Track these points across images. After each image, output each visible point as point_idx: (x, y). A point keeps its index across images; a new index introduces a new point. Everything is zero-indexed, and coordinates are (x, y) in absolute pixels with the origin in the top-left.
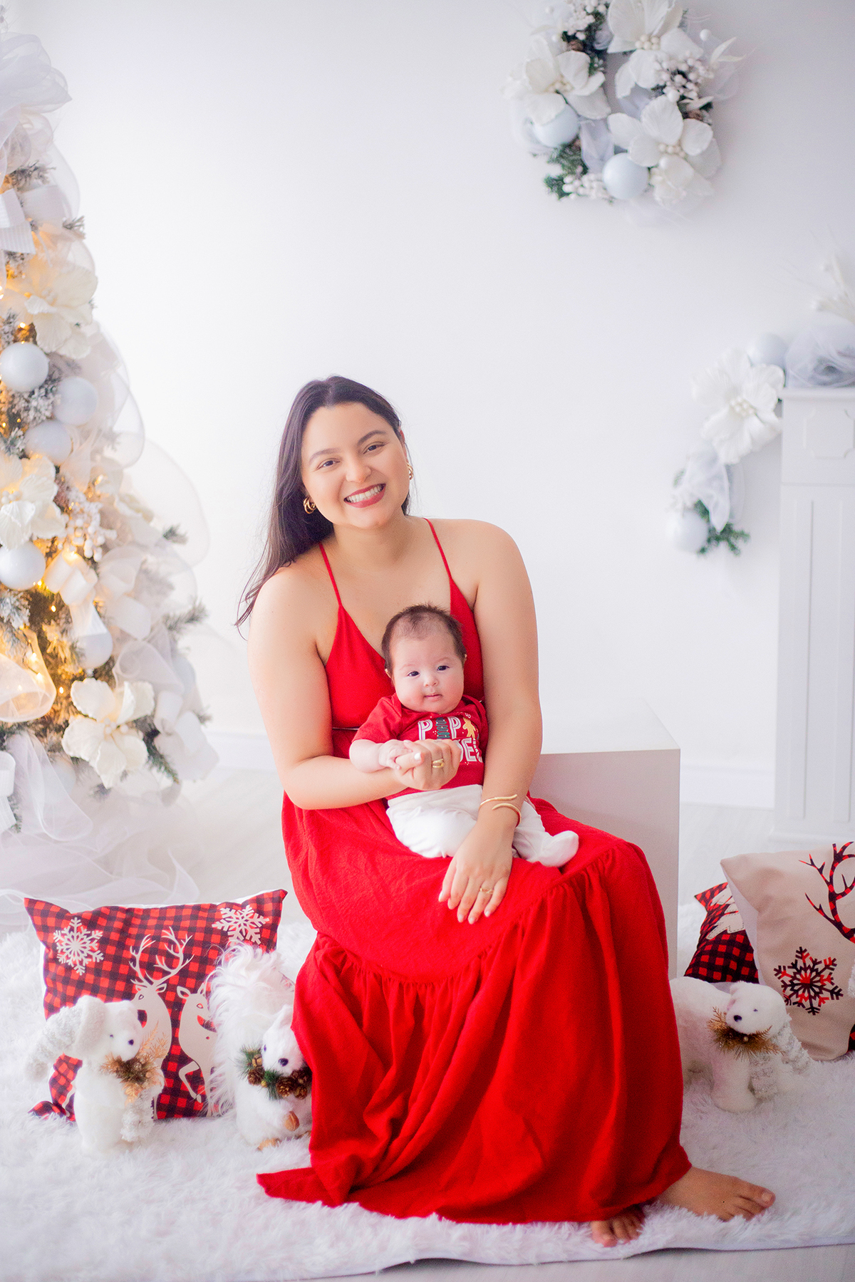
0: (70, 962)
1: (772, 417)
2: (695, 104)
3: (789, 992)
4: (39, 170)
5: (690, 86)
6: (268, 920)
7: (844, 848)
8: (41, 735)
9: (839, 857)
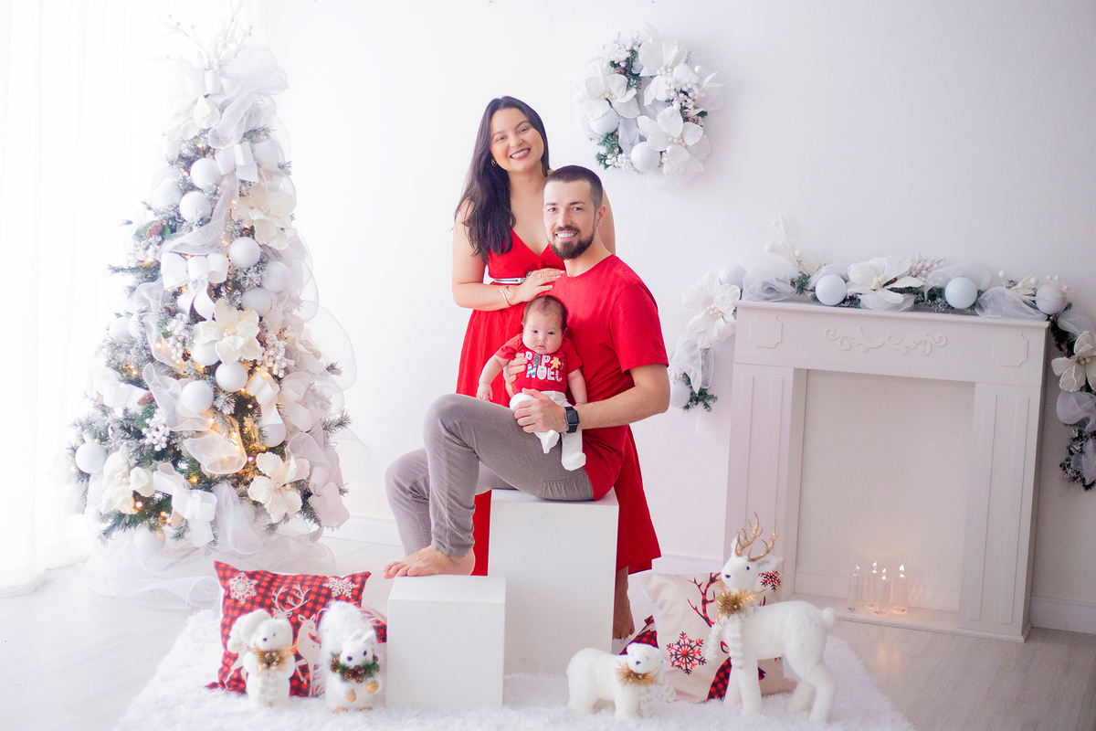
0: (237, 597)
1: (730, 318)
2: (693, 113)
3: (673, 659)
4: (266, 131)
5: (689, 101)
6: (357, 586)
7: (716, 576)
8: (235, 485)
9: (713, 580)
